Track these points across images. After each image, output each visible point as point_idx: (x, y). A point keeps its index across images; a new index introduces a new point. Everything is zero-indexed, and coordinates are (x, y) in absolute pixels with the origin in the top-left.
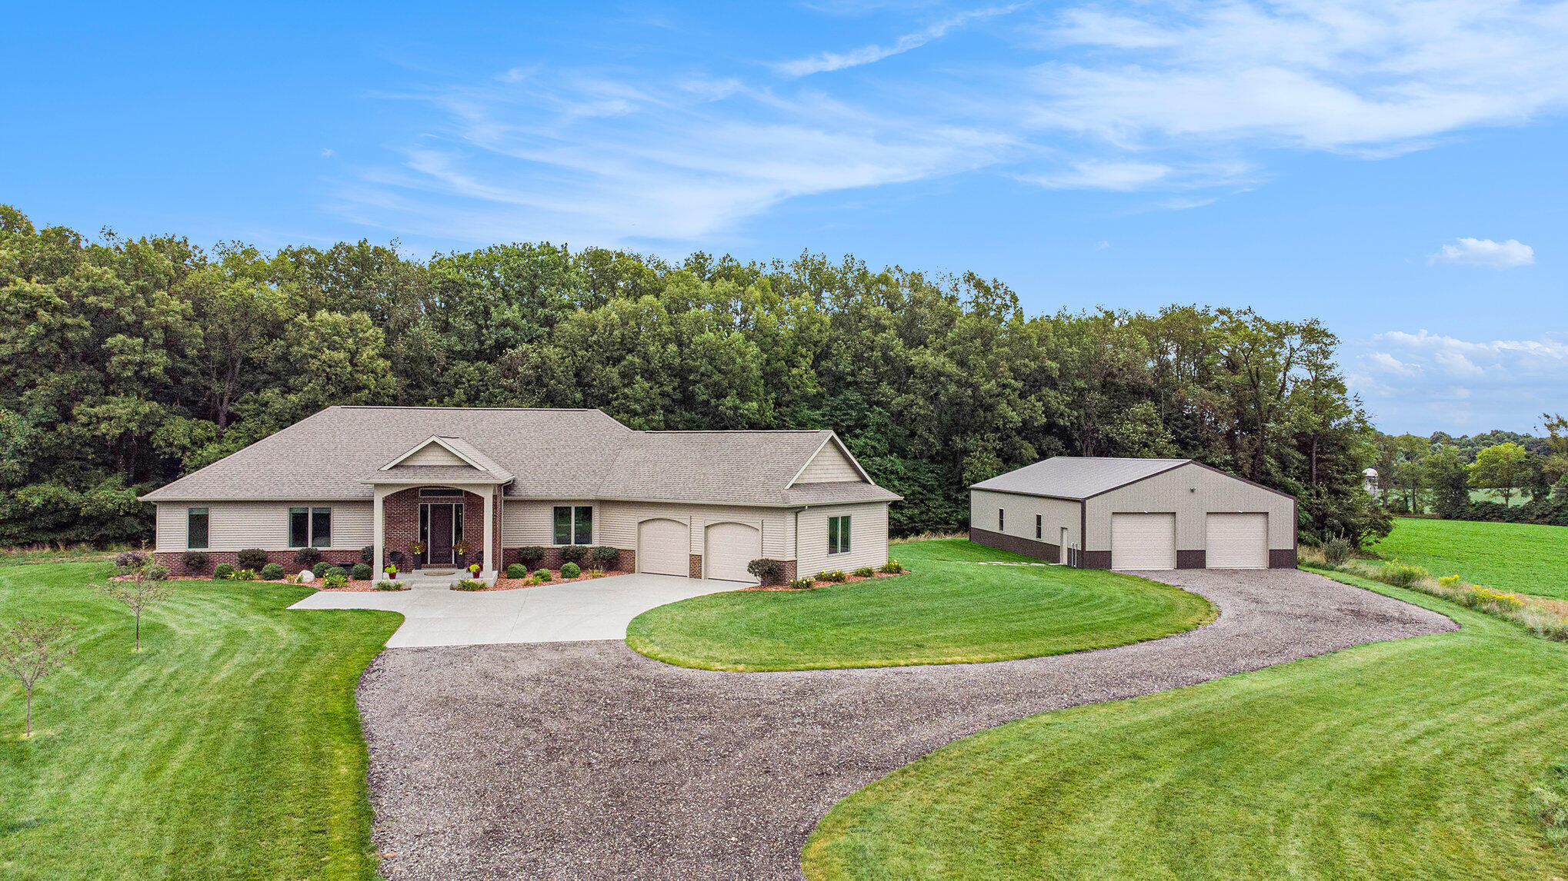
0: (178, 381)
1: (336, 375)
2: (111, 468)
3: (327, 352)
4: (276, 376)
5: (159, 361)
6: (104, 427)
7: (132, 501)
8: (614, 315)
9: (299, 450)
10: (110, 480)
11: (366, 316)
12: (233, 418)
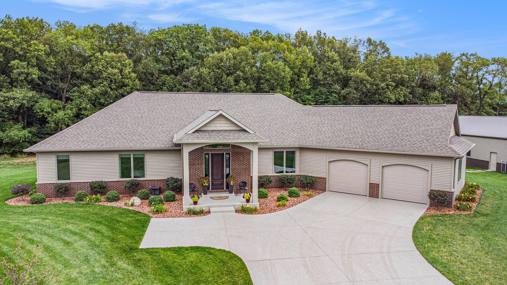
0: (44, 83)
1: (115, 79)
2: (16, 121)
3: (110, 69)
4: (86, 81)
5: (35, 73)
6: (11, 102)
7: (26, 136)
8: (230, 54)
9: (121, 117)
10: (16, 126)
11: (124, 55)
12: (68, 99)
